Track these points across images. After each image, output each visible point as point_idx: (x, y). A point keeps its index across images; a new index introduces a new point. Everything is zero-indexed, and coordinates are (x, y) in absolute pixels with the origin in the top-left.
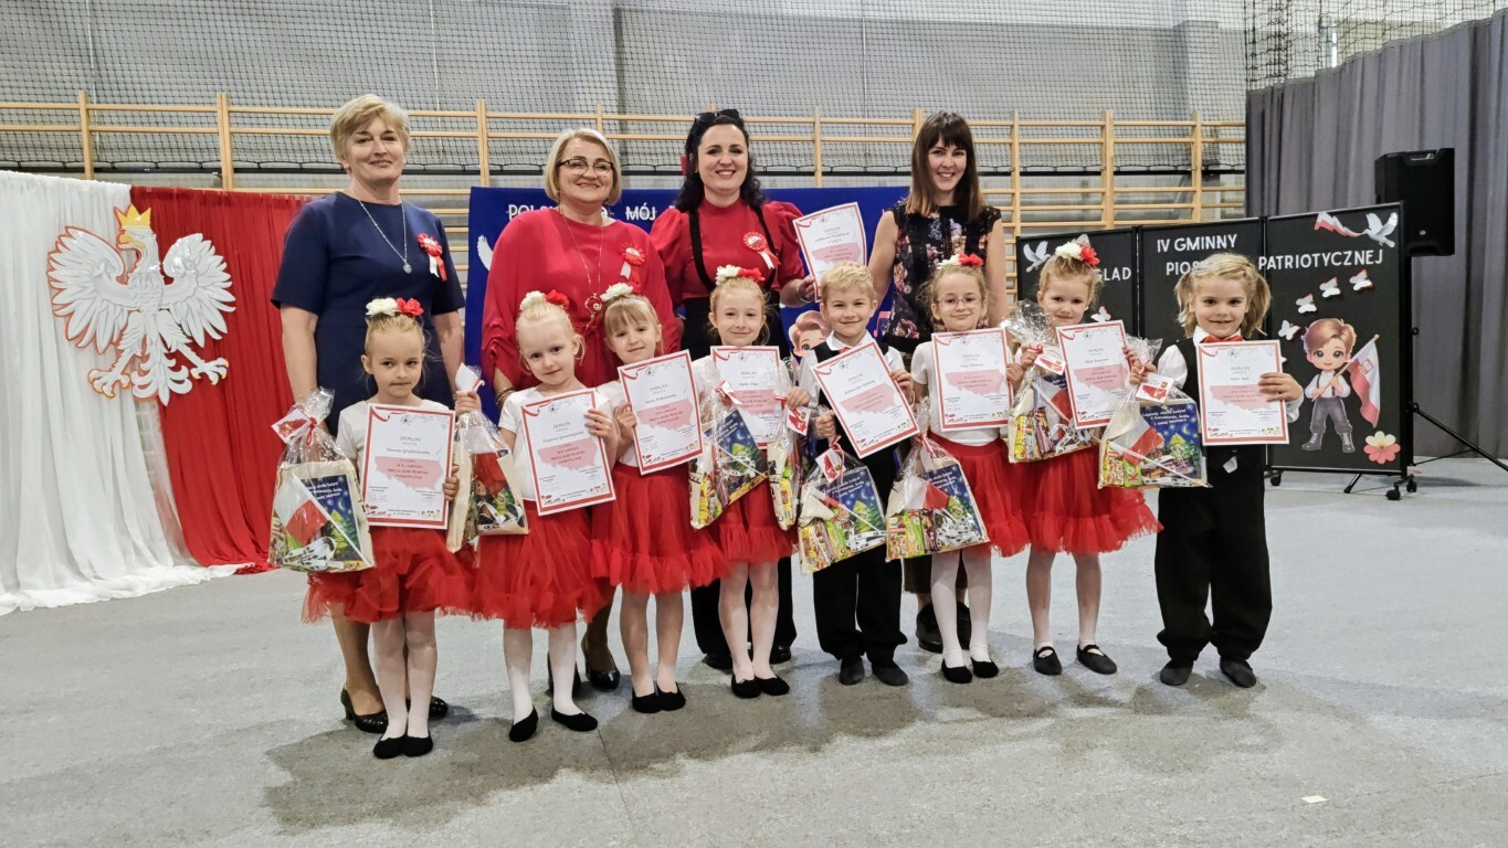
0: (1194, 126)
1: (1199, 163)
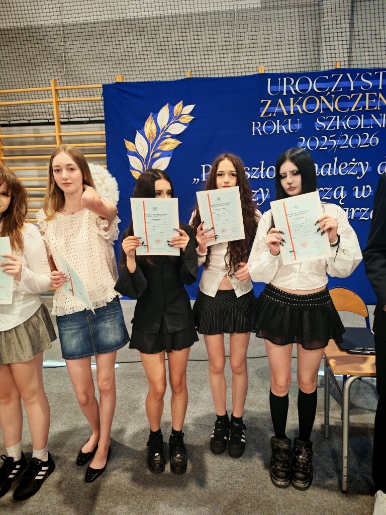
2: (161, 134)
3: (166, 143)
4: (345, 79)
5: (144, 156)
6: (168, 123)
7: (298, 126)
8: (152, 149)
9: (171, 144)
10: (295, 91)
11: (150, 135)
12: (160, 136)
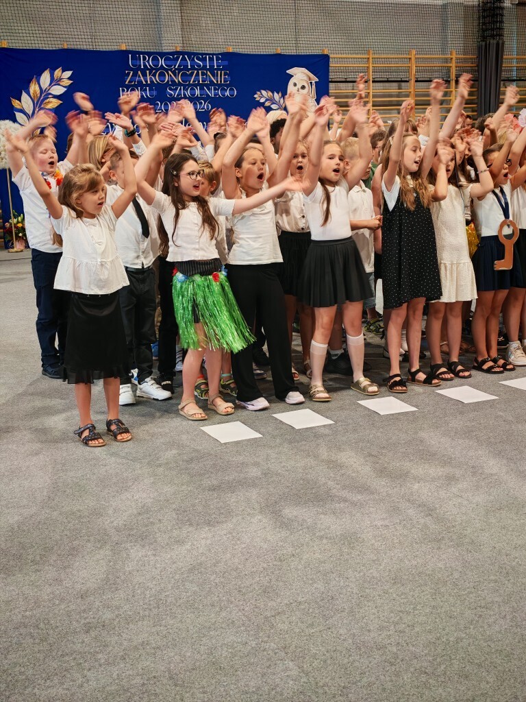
0: (452, 58)
1: (454, 76)
2: (45, 94)
3: (49, 102)
4: (184, 59)
5: (30, 113)
6: (50, 85)
7: (155, 93)
8: (36, 107)
9: (53, 103)
10: (150, 66)
11: (34, 94)
12: (43, 95)
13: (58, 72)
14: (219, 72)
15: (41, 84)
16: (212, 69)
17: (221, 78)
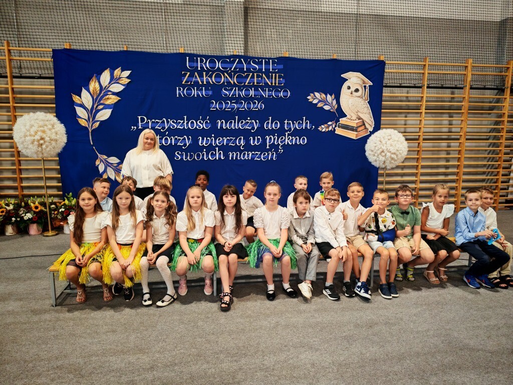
2: (104, 91)
3: (108, 99)
4: (240, 62)
5: (89, 107)
6: (109, 83)
8: (96, 102)
9: (113, 100)
10: (207, 68)
11: (94, 91)
12: (103, 92)
13: (117, 72)
14: (274, 75)
15: (101, 82)
16: (267, 72)
17: (275, 80)
